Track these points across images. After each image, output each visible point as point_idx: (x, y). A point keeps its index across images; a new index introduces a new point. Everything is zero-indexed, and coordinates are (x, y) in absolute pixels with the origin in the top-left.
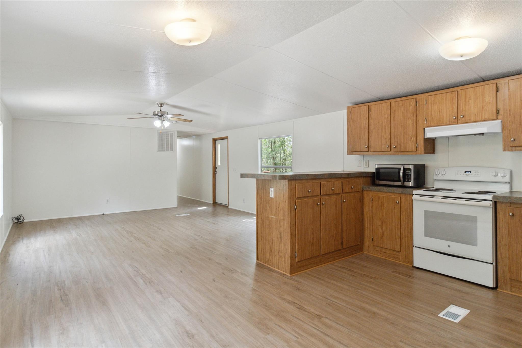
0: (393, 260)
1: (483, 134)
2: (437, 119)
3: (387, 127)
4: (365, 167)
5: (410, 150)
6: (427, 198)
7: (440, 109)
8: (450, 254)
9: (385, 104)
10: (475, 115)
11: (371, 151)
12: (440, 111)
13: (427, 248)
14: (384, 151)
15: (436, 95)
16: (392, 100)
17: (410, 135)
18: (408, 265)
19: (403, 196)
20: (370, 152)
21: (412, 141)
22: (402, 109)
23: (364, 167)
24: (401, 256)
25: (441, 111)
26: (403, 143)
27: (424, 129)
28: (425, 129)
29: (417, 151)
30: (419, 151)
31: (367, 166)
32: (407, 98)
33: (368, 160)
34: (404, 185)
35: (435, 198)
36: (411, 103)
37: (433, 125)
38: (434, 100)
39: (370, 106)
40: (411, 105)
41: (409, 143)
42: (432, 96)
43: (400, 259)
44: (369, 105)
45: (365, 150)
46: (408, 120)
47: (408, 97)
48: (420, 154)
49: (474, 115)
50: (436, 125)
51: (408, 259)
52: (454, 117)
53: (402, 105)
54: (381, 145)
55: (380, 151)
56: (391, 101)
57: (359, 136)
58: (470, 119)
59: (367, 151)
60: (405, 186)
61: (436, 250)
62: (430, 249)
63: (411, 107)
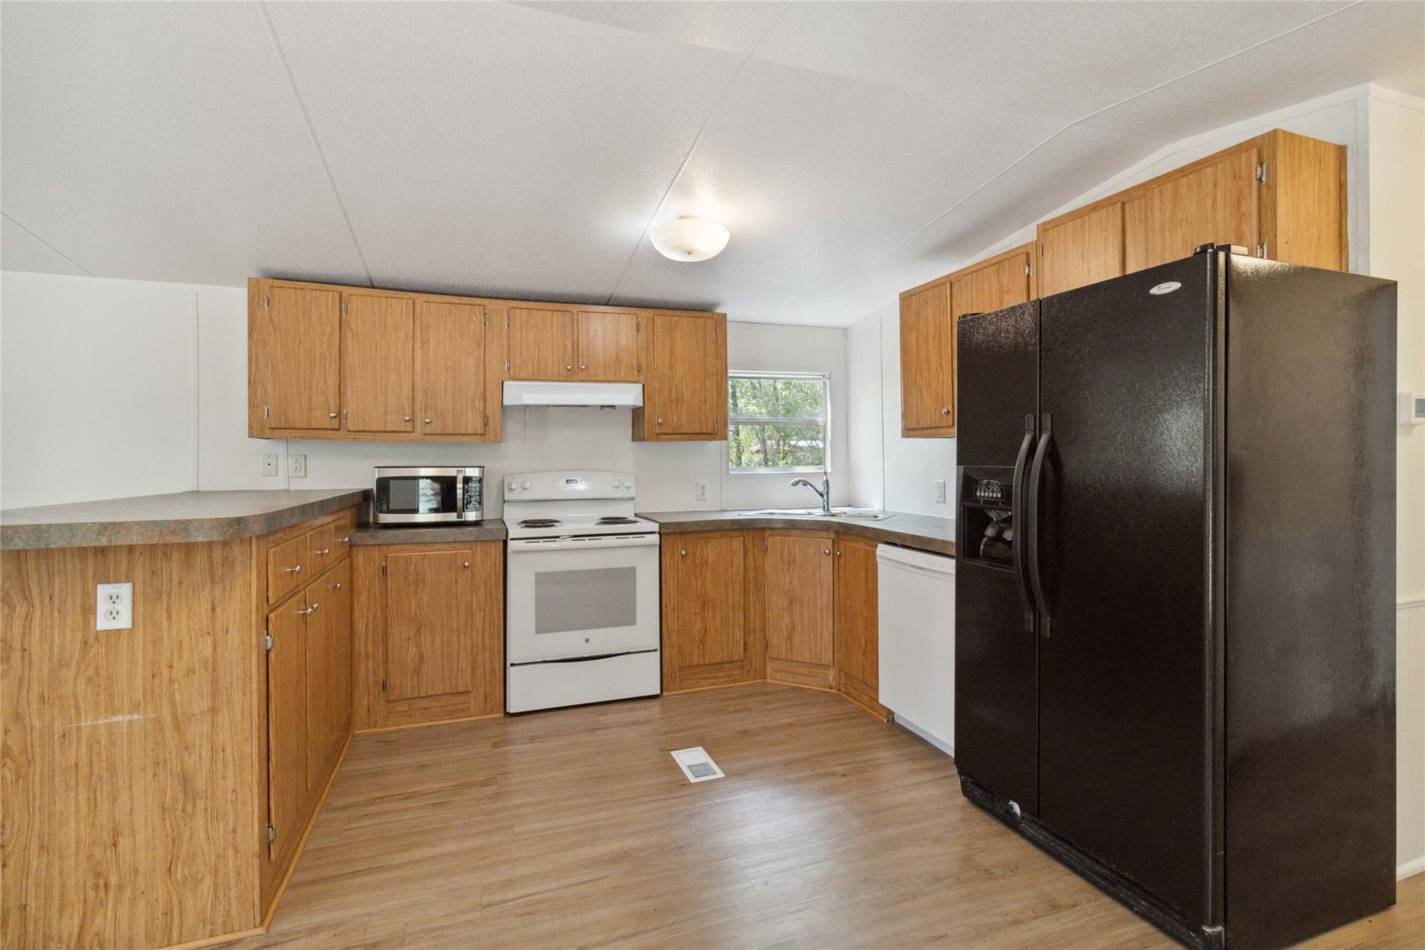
0: (450, 721)
1: (613, 407)
2: (534, 364)
3: (403, 365)
4: (292, 477)
5: (469, 432)
6: (542, 545)
7: (539, 343)
8: (588, 655)
9: (400, 301)
10: (605, 367)
11: (352, 429)
12: (539, 348)
13: (541, 660)
14: (394, 430)
15: (532, 311)
16: (418, 294)
17: (471, 395)
18: (494, 716)
19: (479, 547)
20: (345, 432)
21: (474, 410)
22: (450, 325)
23: (290, 475)
24: (472, 702)
25: (541, 348)
26: (451, 412)
27: (503, 382)
28: (505, 383)
29: (487, 435)
30: (492, 436)
31: (302, 474)
32: (460, 299)
33: (305, 456)
34: (463, 519)
35: (560, 541)
36: (474, 315)
37: (523, 376)
38: (527, 321)
39: (344, 295)
40: (473, 322)
41: (467, 414)
42: (522, 310)
43: (470, 711)
44: (341, 293)
45: (328, 426)
46: (465, 356)
47: (463, 298)
48: (493, 441)
49: (603, 368)
50: (531, 378)
51: (491, 704)
52: (568, 365)
53: (450, 316)
54: (386, 413)
55: (382, 430)
56: (414, 297)
57: (305, 381)
58: (596, 376)
59: (334, 427)
60: (465, 521)
61: (560, 658)
62: (548, 659)
63: (472, 326)
